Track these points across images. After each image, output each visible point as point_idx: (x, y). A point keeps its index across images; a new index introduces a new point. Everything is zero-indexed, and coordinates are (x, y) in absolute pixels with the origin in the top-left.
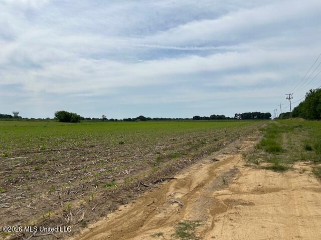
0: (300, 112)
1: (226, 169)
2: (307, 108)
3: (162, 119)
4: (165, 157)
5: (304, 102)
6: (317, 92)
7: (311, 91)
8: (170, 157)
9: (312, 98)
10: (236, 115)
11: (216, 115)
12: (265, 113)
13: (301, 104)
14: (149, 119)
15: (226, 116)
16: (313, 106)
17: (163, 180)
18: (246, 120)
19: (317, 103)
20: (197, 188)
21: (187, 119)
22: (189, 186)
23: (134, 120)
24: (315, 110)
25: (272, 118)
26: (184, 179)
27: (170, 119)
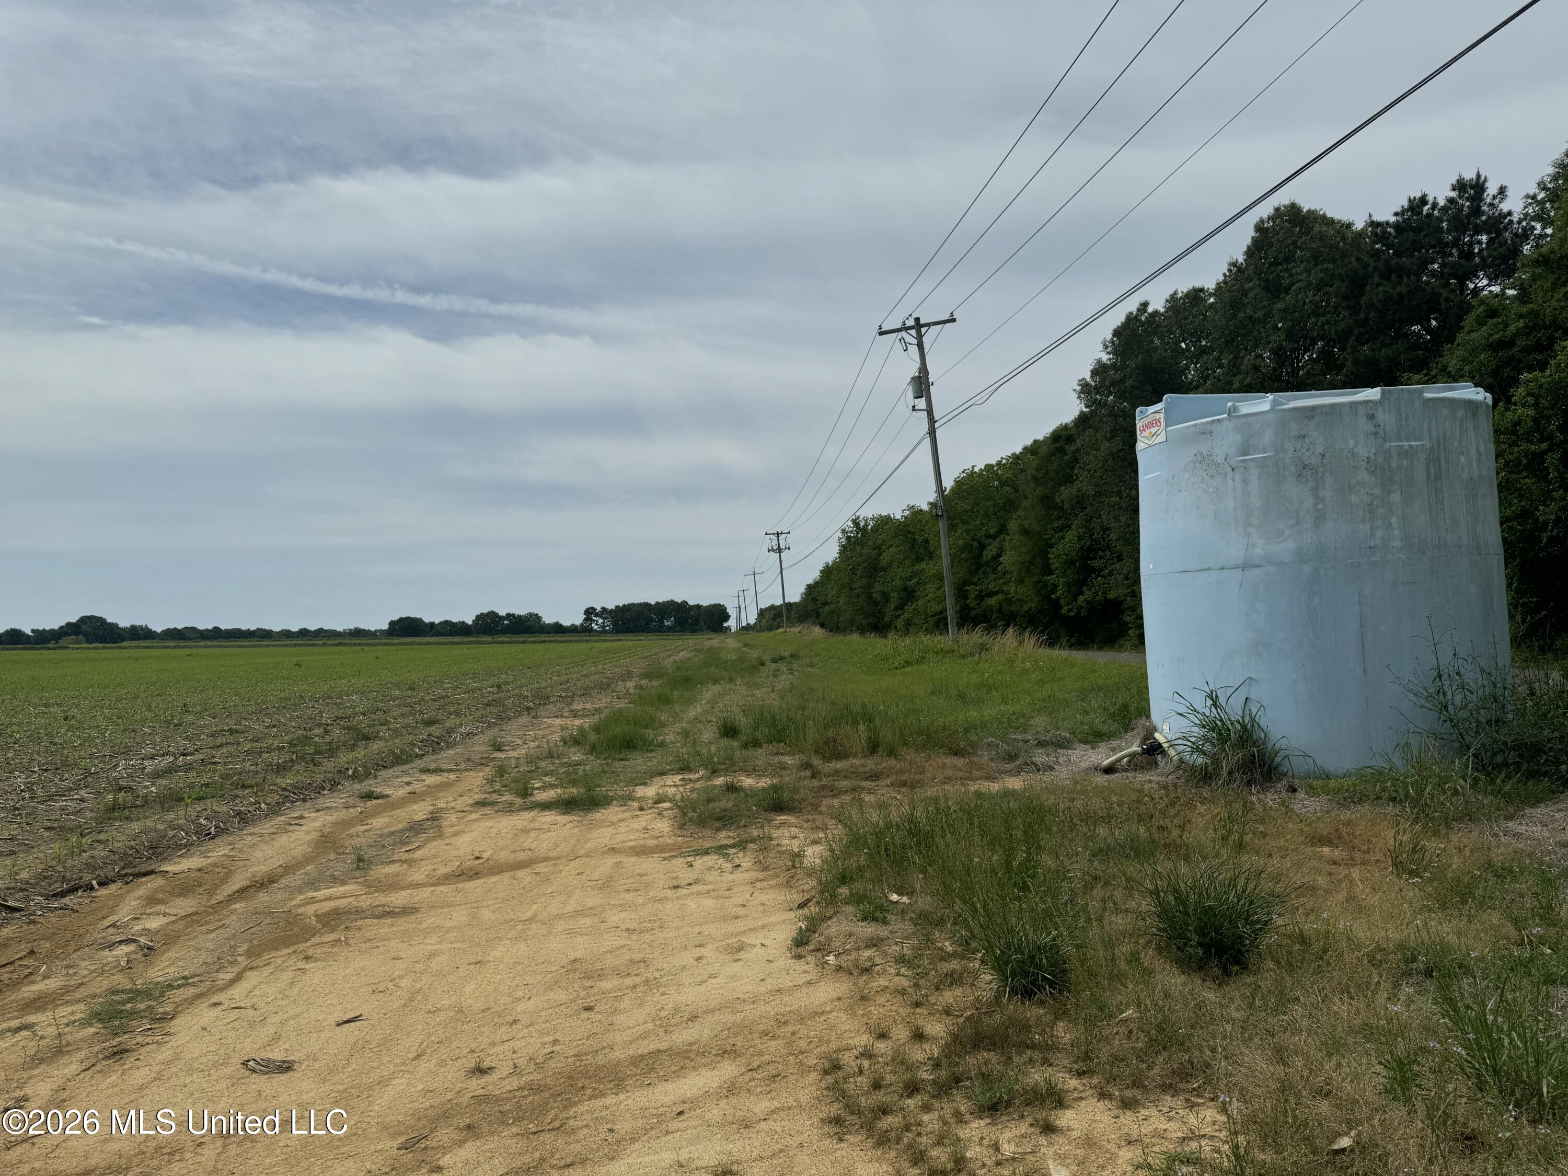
0: (826, 603)
1: (399, 822)
2: (843, 587)
3: (216, 634)
4: (146, 802)
5: (835, 562)
6: (875, 529)
7: (856, 522)
8: (173, 799)
9: (858, 548)
10: (590, 612)
11: (502, 613)
12: (705, 603)
13: (828, 572)
14: (140, 634)
15: (548, 619)
16: (865, 581)
17: (100, 884)
18: (630, 636)
19: (874, 569)
20: (242, 893)
21: (358, 633)
22: (211, 893)
23: (43, 639)
24: (869, 596)
25: (732, 623)
26: (199, 870)
27: (263, 635)
